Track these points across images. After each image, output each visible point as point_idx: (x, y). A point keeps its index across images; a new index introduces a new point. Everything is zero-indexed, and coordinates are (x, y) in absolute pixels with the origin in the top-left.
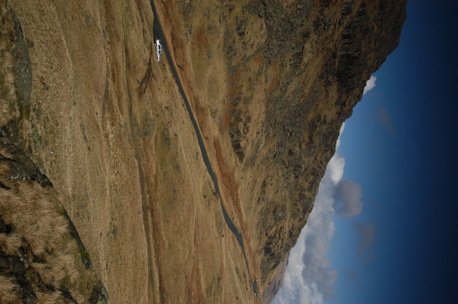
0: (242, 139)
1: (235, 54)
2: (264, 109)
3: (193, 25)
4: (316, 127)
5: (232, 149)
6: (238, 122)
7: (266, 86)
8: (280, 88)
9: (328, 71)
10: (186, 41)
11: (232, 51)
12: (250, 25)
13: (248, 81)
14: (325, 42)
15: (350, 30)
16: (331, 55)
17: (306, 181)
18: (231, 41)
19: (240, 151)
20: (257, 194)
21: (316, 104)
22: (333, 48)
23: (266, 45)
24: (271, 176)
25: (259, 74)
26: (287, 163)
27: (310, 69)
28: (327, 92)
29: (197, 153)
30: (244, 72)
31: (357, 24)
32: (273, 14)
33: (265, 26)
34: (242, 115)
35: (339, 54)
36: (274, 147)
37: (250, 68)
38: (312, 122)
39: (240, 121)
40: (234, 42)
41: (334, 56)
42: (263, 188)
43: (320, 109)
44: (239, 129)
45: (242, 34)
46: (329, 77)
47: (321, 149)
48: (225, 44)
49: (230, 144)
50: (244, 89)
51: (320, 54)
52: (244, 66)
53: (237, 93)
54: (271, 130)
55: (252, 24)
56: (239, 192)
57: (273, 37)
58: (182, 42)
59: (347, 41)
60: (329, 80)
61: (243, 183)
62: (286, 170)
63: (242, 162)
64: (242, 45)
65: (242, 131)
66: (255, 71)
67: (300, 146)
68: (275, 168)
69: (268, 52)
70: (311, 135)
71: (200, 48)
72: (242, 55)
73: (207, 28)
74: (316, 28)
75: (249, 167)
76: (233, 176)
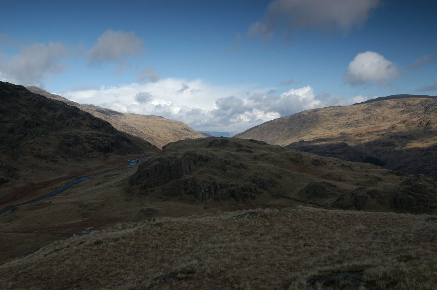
20: (46, 163)
24: (32, 150)
26: (22, 135)
36: (1, 149)
42: (41, 157)
47: (15, 101)
56: (36, 182)
61: (30, 179)
62: (28, 135)
63: (9, 180)
67: (6, 122)
68: (25, 146)
75: (16, 172)
76: (20, 189)
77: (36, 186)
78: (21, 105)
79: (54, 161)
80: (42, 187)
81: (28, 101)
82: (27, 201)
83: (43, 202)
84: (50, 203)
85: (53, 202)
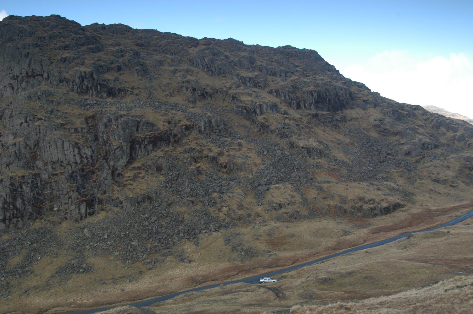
0: (379, 206)
1: (298, 212)
2: (356, 184)
3: (263, 249)
4: (386, 129)
5: (389, 215)
6: (363, 210)
7: (333, 183)
8: (339, 168)
9: (330, 120)
10: (275, 256)
11: (294, 215)
12: (274, 199)
13: (325, 200)
14: (301, 126)
15: (292, 102)
16: (315, 119)
17: (445, 134)
18: (285, 215)
19: (392, 207)
20: (445, 188)
21: (362, 129)
22: (308, 118)
23: (295, 184)
24: (429, 174)
25: (320, 189)
26: (419, 157)
27: (326, 138)
28: (351, 119)
29: (366, 252)
30: (316, 204)
31: (287, 97)
32: (268, 178)
33: (277, 185)
34: (356, 206)
35: (313, 112)
36: (398, 172)
37: (313, 198)
38: (381, 133)
39: (361, 208)
40: (286, 213)
41: (316, 116)
42: (440, 182)
43: (368, 125)
44: (370, 208)
45: (280, 206)
46: (337, 119)
47: (412, 121)
48: (287, 221)
49: (383, 217)
50: (332, 203)
51: (312, 130)
52: (310, 203)
53: (335, 210)
54: (380, 175)
55: (273, 197)
56: (434, 208)
57: (289, 177)
58: (275, 259)
59: (302, 105)
60: (340, 118)
61: (427, 204)
62: (426, 158)
63: (405, 205)
64: (291, 206)
65: (372, 206)
66: (317, 192)
67: (403, 144)
68: (422, 170)
69: (302, 181)
70: (392, 134)
71: (285, 244)
72: (300, 206)
73: (269, 237)
74: (286, 137)
75: (412, 197)
76: (416, 214)
77: (433, 213)
78: (418, 126)
79: (453, 187)
80: (441, 214)
81: (425, 121)
82: (423, 228)
83: (441, 230)
84: (448, 232)
85: (452, 232)
